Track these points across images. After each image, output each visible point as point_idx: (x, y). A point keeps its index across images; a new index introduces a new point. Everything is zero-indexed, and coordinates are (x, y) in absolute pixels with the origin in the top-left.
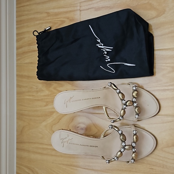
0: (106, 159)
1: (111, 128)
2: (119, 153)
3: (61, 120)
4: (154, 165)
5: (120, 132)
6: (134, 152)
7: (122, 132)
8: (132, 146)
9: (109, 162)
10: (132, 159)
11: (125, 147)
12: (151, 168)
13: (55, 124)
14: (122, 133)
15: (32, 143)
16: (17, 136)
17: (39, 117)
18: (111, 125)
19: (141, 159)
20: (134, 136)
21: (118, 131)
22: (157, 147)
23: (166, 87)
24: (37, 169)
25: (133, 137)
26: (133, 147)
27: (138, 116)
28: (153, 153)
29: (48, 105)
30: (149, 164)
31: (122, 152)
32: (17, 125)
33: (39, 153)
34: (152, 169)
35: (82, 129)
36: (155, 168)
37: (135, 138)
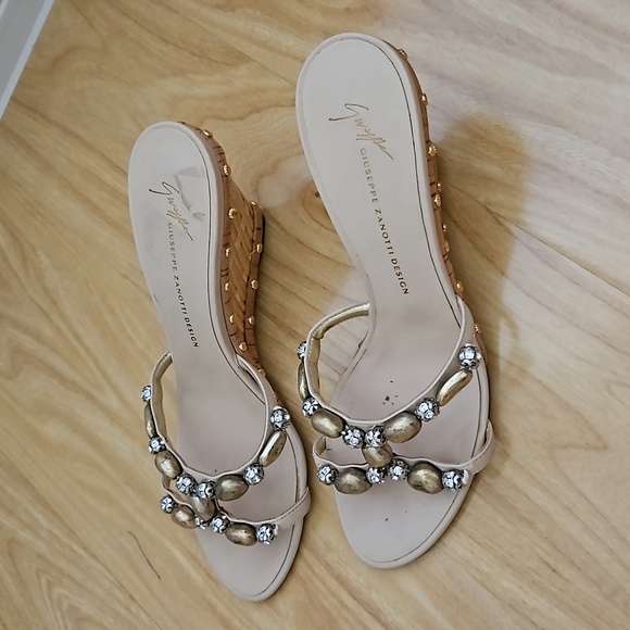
3: (255, 116)
4: (572, 563)
12: (548, 565)
13: (224, 119)
15: (77, 137)
16: (26, 68)
17: (167, 42)
24: (46, 262)
29: (233, 10)
30: (553, 544)
32: (48, 22)
33: (86, 201)
34: (554, 571)
36: (567, 576)
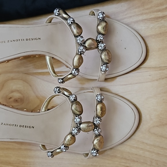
0: (48, 150)
1: (58, 93)
2: (69, 137)
5: (72, 98)
6: (96, 136)
7: (76, 97)
8: (94, 124)
9: (52, 156)
10: (94, 149)
11: (80, 125)
14: (75, 100)
18: (58, 87)
19: (111, 149)
20: (97, 105)
21: (69, 97)
22: (141, 127)
23: (159, 13)
25: (97, 107)
26: (96, 126)
27: (107, 67)
28: (133, 137)
30: (125, 159)
31: (74, 136)
35: (16, 101)
37: (100, 109)
